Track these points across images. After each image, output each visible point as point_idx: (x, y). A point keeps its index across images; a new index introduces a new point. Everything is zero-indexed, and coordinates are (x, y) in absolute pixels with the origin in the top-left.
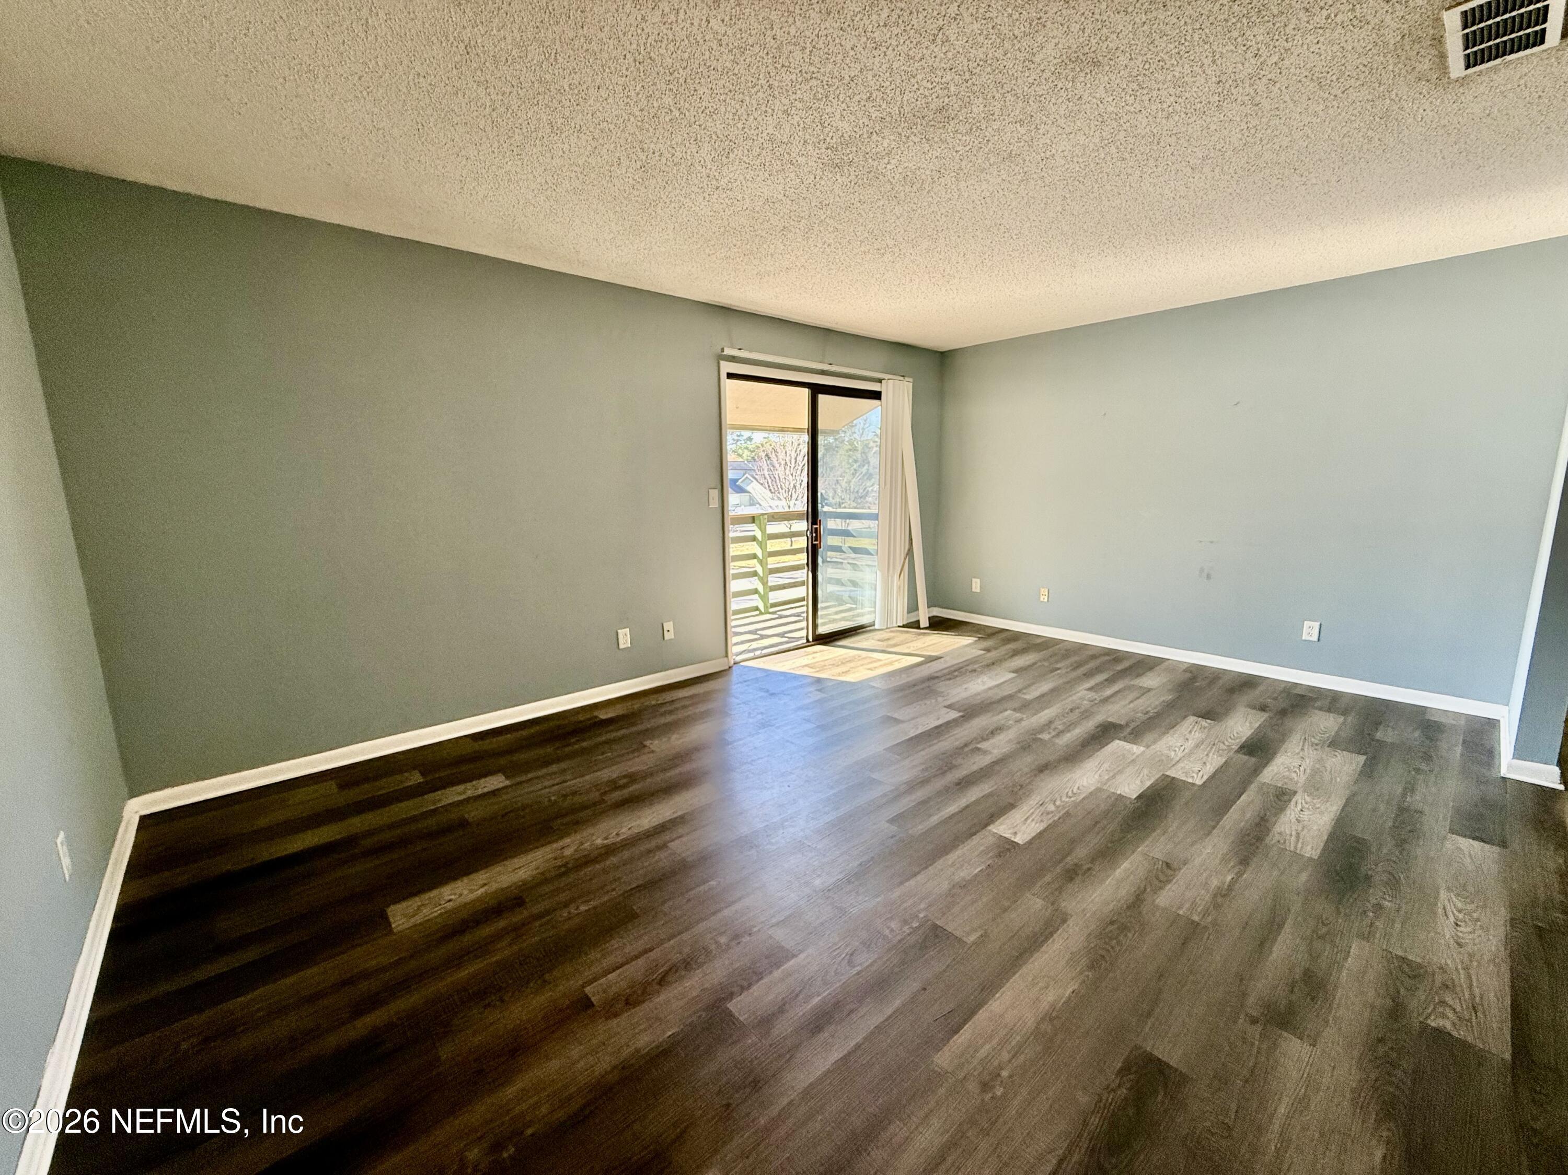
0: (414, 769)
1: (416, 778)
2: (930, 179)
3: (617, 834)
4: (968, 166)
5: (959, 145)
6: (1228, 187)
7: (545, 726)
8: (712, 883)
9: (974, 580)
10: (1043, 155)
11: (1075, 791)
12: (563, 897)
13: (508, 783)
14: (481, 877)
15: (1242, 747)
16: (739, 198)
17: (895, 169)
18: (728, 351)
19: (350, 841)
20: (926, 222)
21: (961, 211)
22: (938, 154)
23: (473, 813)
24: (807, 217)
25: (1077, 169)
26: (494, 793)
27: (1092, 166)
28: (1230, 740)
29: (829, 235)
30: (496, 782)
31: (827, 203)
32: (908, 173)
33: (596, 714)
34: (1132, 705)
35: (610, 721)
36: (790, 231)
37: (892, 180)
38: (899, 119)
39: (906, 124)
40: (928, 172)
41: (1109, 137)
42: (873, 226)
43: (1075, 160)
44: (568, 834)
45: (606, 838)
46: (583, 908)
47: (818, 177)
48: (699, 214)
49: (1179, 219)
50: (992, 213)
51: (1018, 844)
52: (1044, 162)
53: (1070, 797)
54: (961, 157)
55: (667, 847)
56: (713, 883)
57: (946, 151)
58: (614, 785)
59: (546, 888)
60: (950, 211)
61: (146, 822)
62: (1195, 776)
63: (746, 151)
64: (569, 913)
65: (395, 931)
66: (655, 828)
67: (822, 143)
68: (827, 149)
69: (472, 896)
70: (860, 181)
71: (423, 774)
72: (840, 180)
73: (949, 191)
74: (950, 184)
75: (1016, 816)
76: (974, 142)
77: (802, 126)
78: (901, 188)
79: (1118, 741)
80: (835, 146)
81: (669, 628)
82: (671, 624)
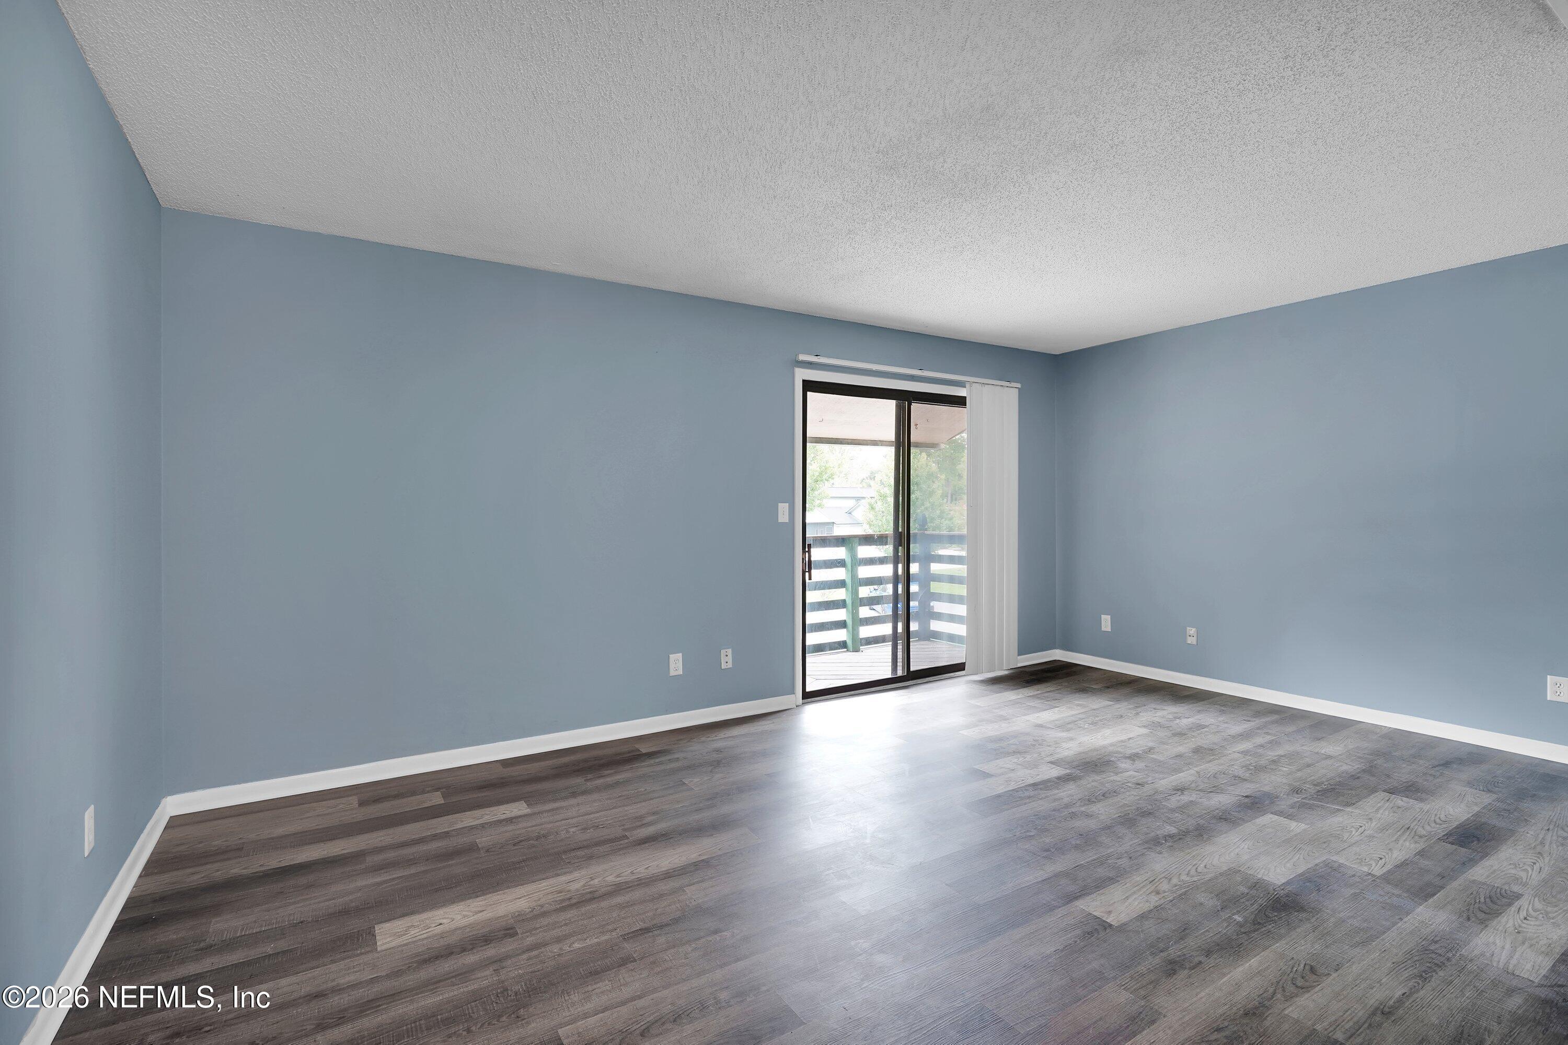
0: (437, 789)
1: (437, 799)
2: (993, 175)
3: (632, 873)
4: (1031, 159)
5: (1014, 139)
6: (1341, 160)
7: (579, 757)
8: (725, 933)
9: (1103, 617)
10: (1110, 142)
11: (1199, 870)
12: (556, 932)
13: (528, 811)
14: (477, 903)
15: (1449, 835)
16: (798, 205)
17: (953, 167)
18: (802, 357)
19: (357, 856)
20: (1001, 217)
21: (1036, 203)
22: (995, 150)
23: (483, 840)
24: (871, 219)
25: (1154, 153)
26: (510, 820)
27: (1170, 149)
28: (1433, 825)
29: (898, 236)
30: (518, 809)
31: (890, 204)
32: (968, 170)
33: (637, 746)
34: (1299, 774)
35: (650, 755)
36: (857, 234)
37: (952, 178)
38: (945, 121)
39: (954, 124)
40: (988, 168)
41: (1179, 120)
42: (944, 224)
43: (1149, 144)
44: (579, 868)
45: (618, 876)
46: (576, 945)
47: (874, 182)
48: (761, 223)
49: (1294, 197)
50: (1071, 204)
51: (1111, 925)
52: (1114, 150)
53: (1193, 876)
54: (1021, 151)
55: (684, 891)
56: (727, 934)
57: (1002, 146)
58: (639, 821)
59: (545, 921)
60: (1024, 204)
61: (175, 823)
62: (1374, 865)
63: (798, 161)
64: (561, 949)
65: (379, 949)
66: (674, 870)
67: (871, 148)
68: (878, 153)
69: (465, 922)
70: (918, 181)
71: (444, 796)
72: (897, 182)
73: (1017, 184)
74: (1015, 177)
75: (1115, 893)
76: (1030, 135)
77: (848, 134)
78: (965, 185)
79: (1271, 816)
80: (885, 150)
81: (727, 656)
82: (730, 651)
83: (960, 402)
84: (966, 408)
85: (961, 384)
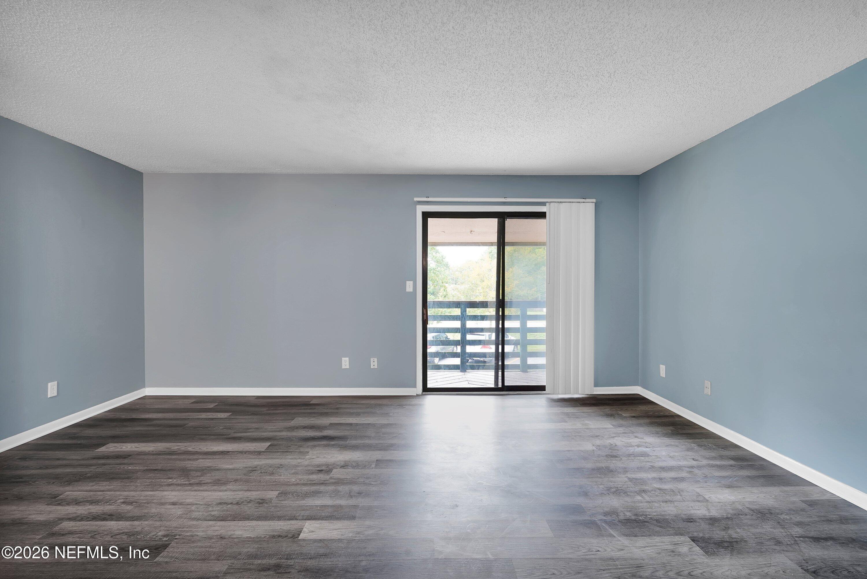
1: (211, 406)
9: (660, 366)
18: (416, 199)
81: (374, 362)
82: (376, 360)
83: (542, 215)
84: (546, 219)
85: (543, 204)
